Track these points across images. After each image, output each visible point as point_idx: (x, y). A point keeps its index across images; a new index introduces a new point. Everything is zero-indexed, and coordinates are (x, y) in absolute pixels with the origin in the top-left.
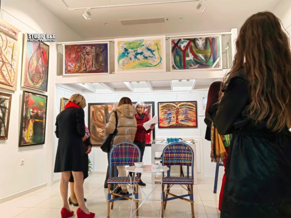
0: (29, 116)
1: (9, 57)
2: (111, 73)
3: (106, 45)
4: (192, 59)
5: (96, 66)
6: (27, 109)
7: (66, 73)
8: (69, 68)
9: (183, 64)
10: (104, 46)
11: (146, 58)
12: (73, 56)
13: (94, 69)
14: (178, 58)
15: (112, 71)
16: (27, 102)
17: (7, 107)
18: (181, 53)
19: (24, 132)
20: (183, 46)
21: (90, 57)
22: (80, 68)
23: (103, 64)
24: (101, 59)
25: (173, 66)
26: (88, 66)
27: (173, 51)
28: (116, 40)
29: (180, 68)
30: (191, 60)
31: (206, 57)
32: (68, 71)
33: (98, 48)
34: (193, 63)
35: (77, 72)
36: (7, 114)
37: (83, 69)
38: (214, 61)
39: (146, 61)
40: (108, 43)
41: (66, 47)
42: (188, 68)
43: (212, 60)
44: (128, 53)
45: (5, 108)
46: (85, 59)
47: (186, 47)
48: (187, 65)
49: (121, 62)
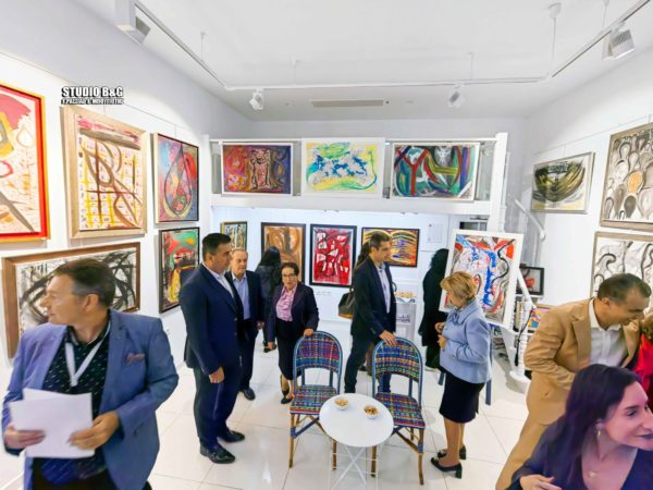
0: (171, 265)
1: (127, 182)
2: (294, 195)
3: (288, 149)
4: (426, 181)
5: (272, 181)
6: (167, 257)
7: (226, 190)
8: (230, 183)
9: (410, 187)
10: (284, 151)
11: (352, 174)
12: (237, 164)
13: (268, 187)
14: (403, 178)
15: (297, 192)
16: (167, 246)
17: (134, 263)
18: (409, 170)
19: (165, 291)
20: (413, 158)
21: (263, 166)
22: (247, 184)
23: (282, 180)
24: (280, 171)
25: (394, 190)
26: (259, 183)
27: (396, 165)
28: (305, 141)
29: (405, 195)
30: (423, 182)
31: (449, 179)
32: (229, 189)
33: (275, 154)
34: (427, 187)
35: (243, 190)
36: (134, 275)
37: (252, 186)
38: (462, 187)
39: (351, 179)
40: (292, 145)
41: (225, 148)
42: (418, 196)
43: (458, 185)
44: (323, 165)
45: (131, 266)
46: (254, 171)
47: (419, 161)
48: (416, 190)
49: (311, 177)
